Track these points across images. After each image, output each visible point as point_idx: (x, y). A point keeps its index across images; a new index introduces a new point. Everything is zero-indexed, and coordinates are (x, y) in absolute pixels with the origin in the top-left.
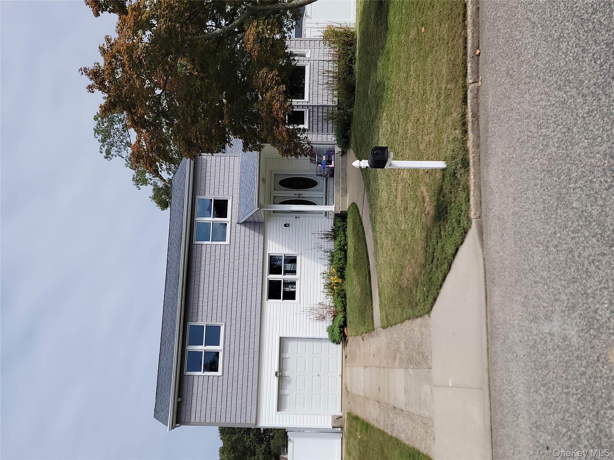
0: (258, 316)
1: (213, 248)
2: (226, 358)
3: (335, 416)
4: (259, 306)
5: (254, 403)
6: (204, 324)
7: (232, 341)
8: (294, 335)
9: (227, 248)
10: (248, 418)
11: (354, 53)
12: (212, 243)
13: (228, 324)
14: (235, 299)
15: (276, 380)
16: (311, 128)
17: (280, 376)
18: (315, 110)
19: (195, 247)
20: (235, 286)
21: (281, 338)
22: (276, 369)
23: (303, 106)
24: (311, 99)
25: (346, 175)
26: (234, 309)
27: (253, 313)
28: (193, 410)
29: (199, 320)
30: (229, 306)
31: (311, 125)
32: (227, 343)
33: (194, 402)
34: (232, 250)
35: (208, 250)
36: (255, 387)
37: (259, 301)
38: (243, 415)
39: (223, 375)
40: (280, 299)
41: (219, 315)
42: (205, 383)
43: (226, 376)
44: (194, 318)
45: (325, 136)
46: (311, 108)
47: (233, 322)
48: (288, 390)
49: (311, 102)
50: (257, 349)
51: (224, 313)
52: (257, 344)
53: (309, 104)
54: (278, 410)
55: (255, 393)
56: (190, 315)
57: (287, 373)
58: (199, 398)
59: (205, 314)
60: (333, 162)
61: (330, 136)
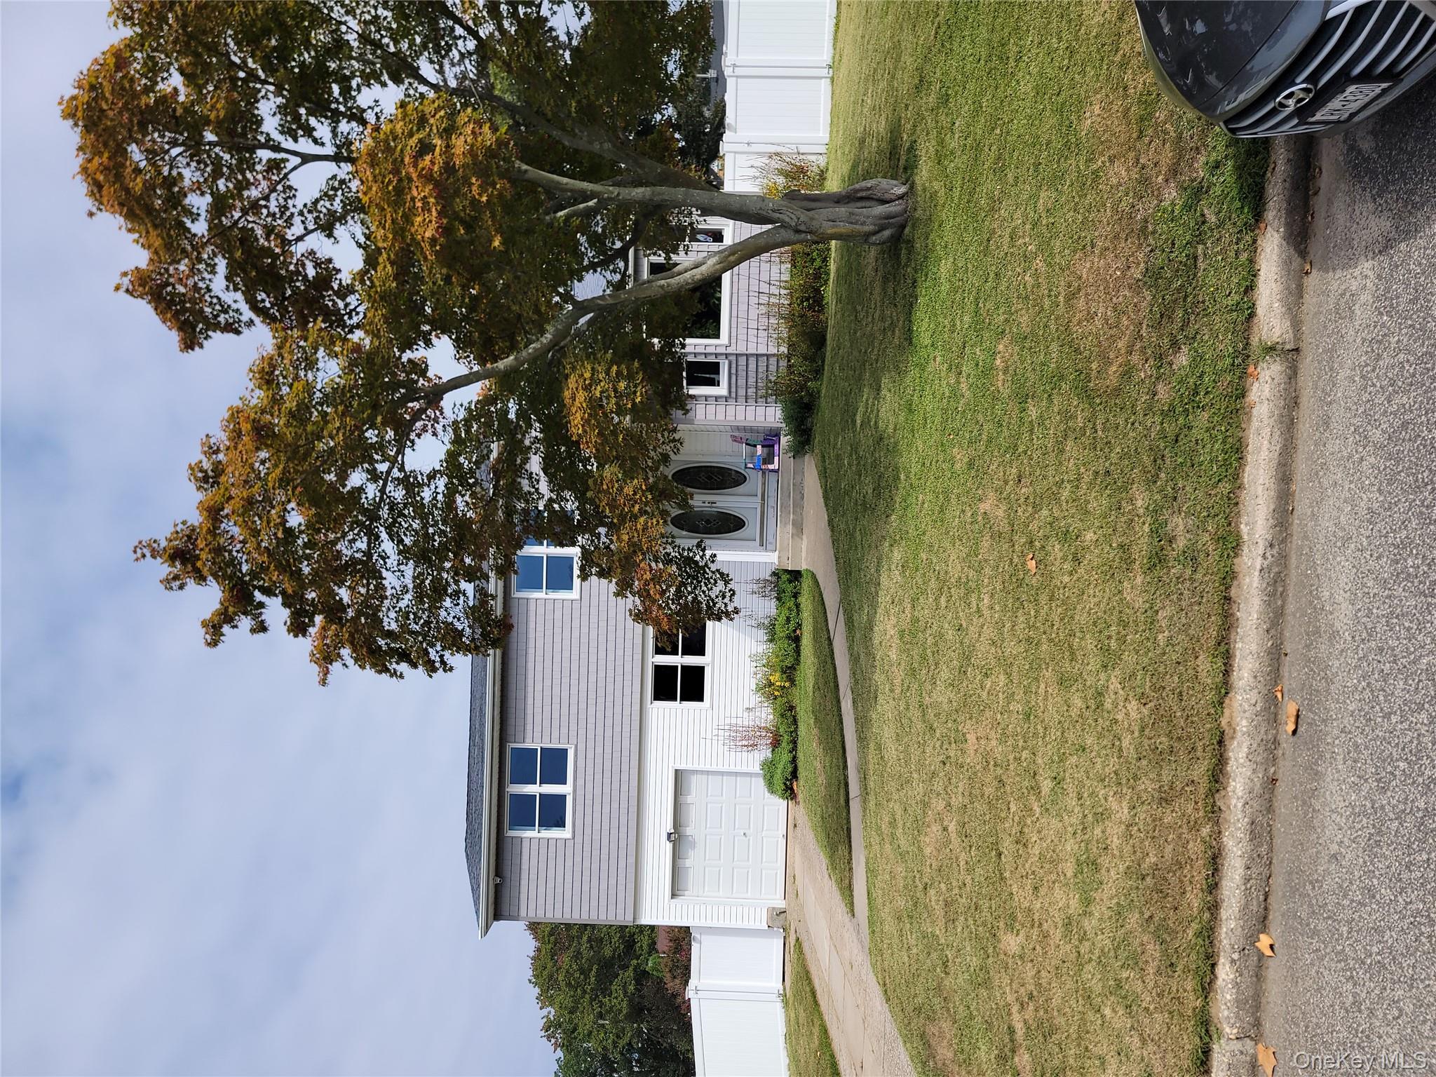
0: (636, 733)
1: (550, 606)
2: (580, 808)
3: (774, 908)
4: (636, 717)
5: (631, 886)
6: (537, 746)
7: (589, 778)
8: (701, 767)
9: (577, 605)
10: (620, 911)
11: (825, 260)
12: (547, 597)
13: (581, 747)
14: (591, 701)
15: (669, 846)
16: (733, 395)
17: (677, 838)
18: (742, 361)
19: (514, 603)
20: (592, 678)
21: (677, 773)
22: (669, 827)
23: (716, 355)
24: (733, 341)
25: (802, 498)
26: (591, 720)
27: (626, 729)
28: (523, 896)
29: (527, 740)
30: (582, 716)
31: (733, 390)
32: (580, 782)
33: (524, 882)
34: (585, 610)
35: (541, 611)
36: (632, 860)
37: (637, 707)
38: (612, 908)
39: (574, 838)
40: (676, 700)
41: (564, 730)
42: (543, 851)
43: (579, 839)
44: (519, 736)
45: (761, 410)
46: (733, 358)
47: (591, 744)
48: (692, 861)
49: (733, 346)
50: (634, 793)
51: (573, 727)
52: (634, 783)
53: (730, 350)
54: (673, 895)
55: (631, 870)
56: (511, 730)
57: (689, 831)
58: (533, 876)
59: (538, 729)
60: (776, 459)
61: (771, 411)
